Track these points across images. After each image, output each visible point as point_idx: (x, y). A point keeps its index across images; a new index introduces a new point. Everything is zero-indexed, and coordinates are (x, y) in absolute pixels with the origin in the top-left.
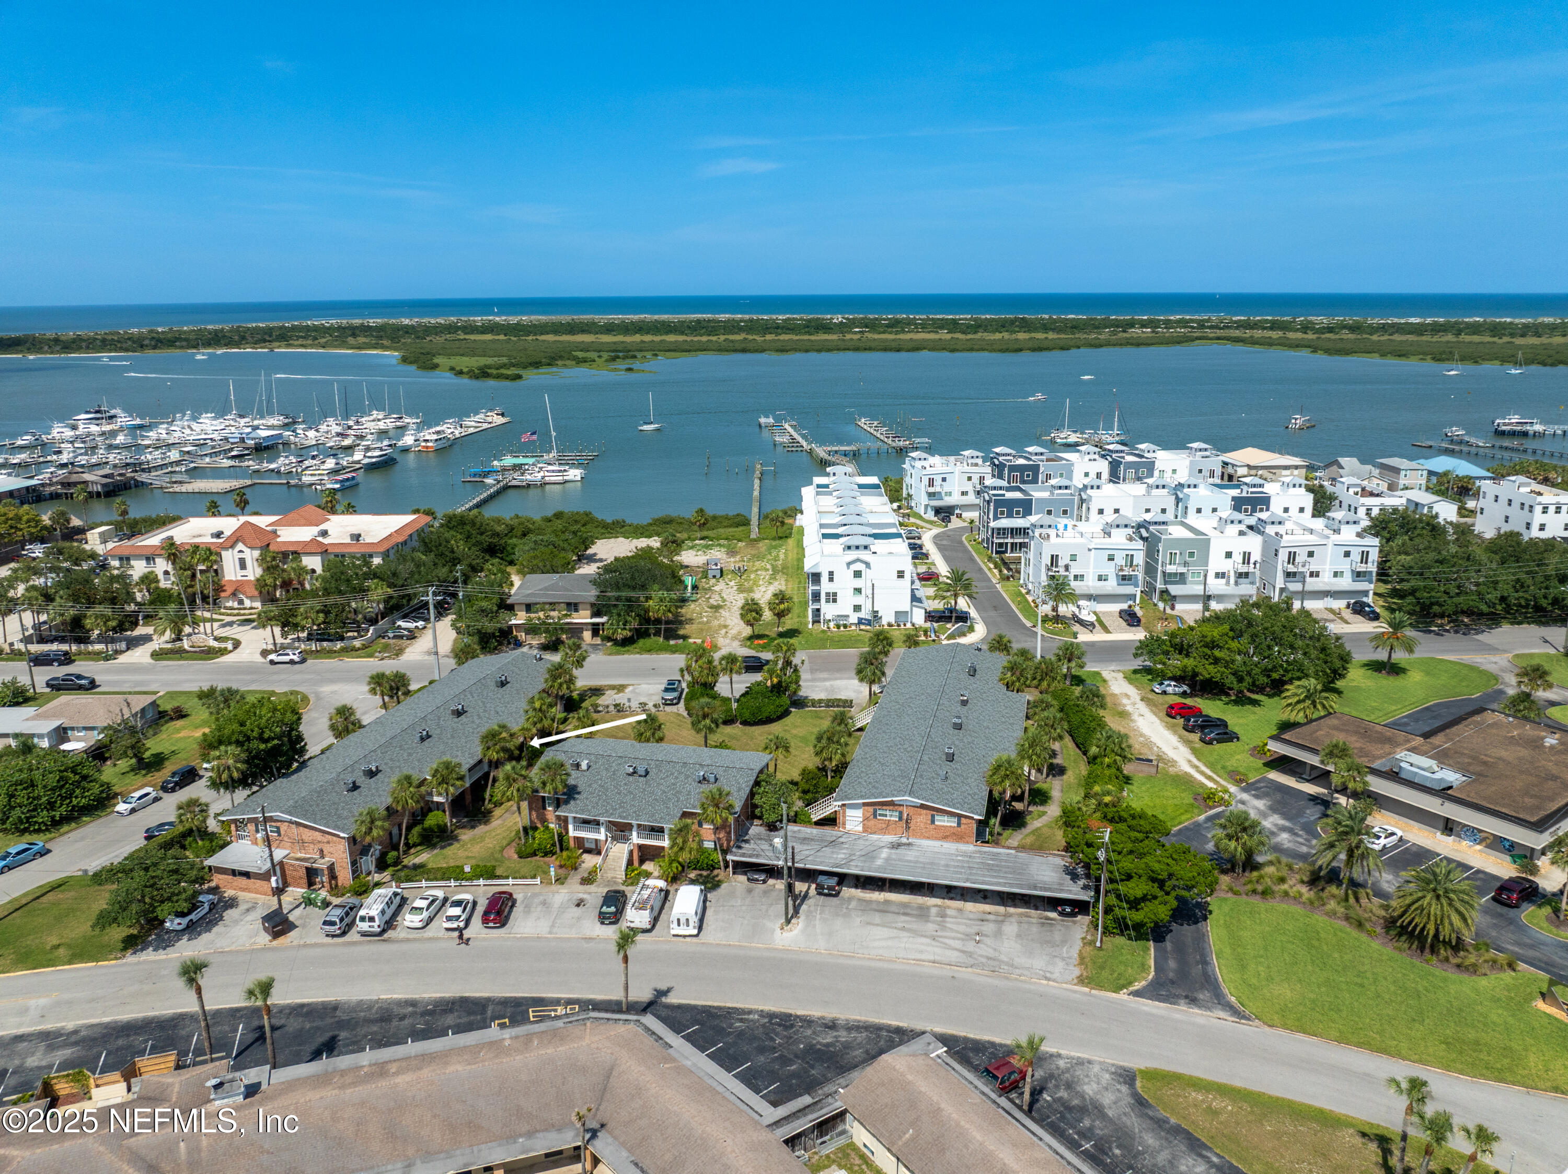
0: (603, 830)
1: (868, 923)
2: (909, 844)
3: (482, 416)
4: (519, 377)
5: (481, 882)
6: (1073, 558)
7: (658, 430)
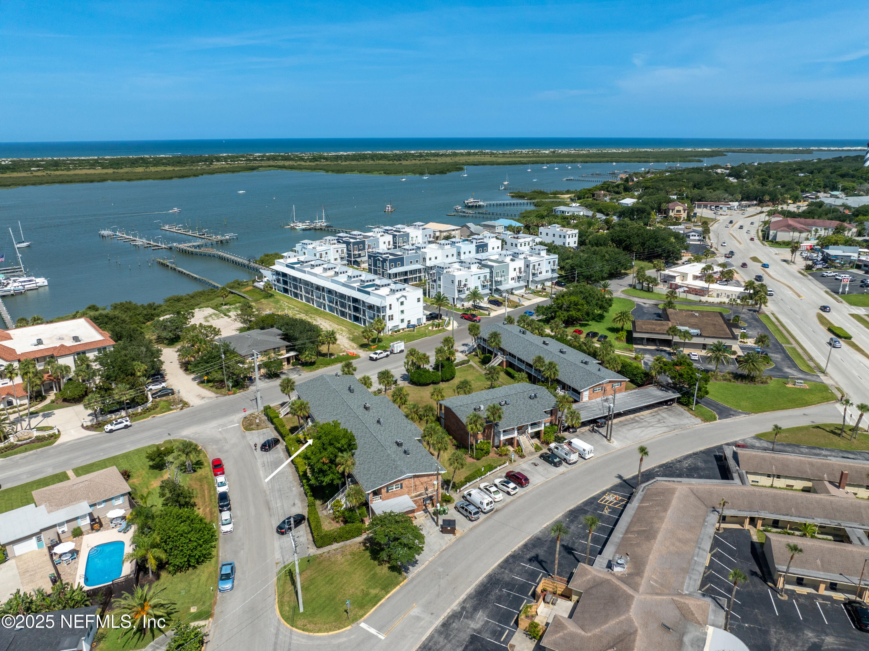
0: (516, 432)
2: (607, 399)
5: (489, 473)
6: (466, 280)
7: (28, 246)
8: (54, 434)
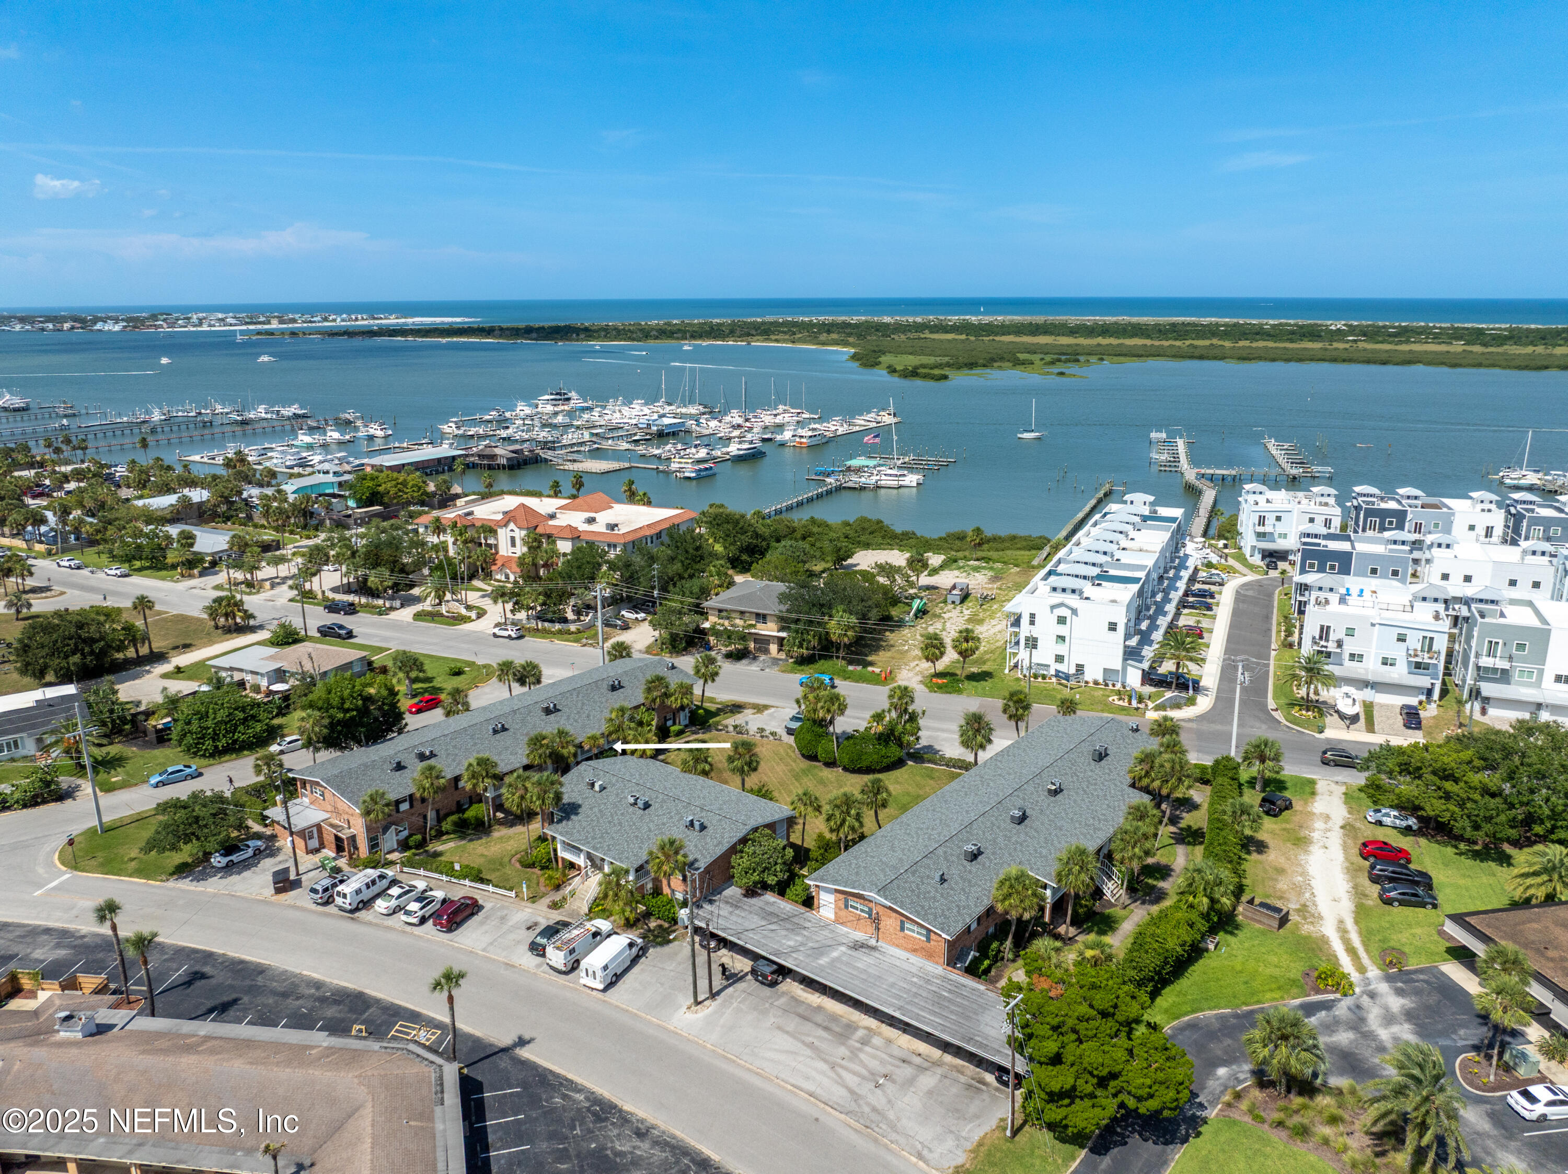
0: (582, 856)
1: (779, 1028)
2: (874, 948)
3: (873, 415)
4: (945, 377)
5: (467, 882)
6: (1350, 632)
7: (1039, 439)
8: (470, 617)
